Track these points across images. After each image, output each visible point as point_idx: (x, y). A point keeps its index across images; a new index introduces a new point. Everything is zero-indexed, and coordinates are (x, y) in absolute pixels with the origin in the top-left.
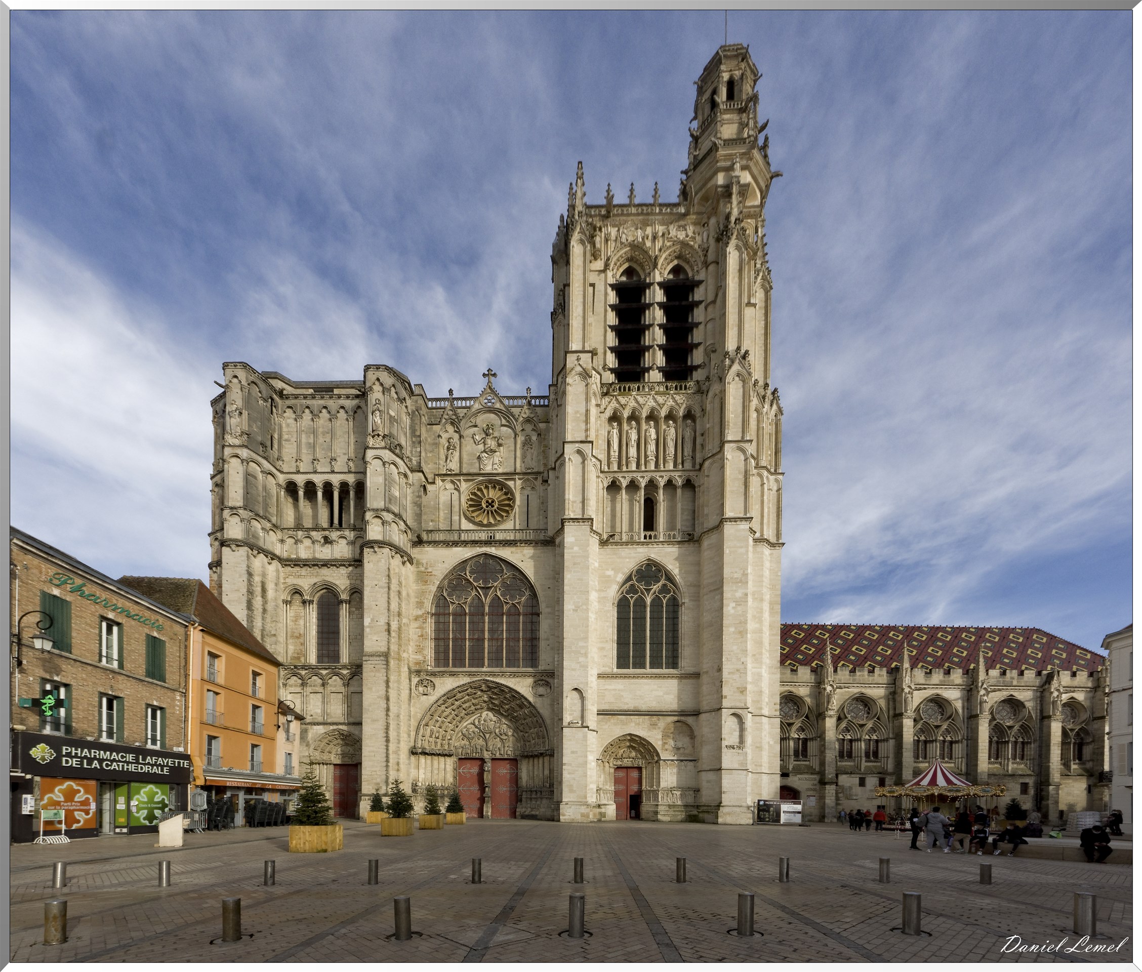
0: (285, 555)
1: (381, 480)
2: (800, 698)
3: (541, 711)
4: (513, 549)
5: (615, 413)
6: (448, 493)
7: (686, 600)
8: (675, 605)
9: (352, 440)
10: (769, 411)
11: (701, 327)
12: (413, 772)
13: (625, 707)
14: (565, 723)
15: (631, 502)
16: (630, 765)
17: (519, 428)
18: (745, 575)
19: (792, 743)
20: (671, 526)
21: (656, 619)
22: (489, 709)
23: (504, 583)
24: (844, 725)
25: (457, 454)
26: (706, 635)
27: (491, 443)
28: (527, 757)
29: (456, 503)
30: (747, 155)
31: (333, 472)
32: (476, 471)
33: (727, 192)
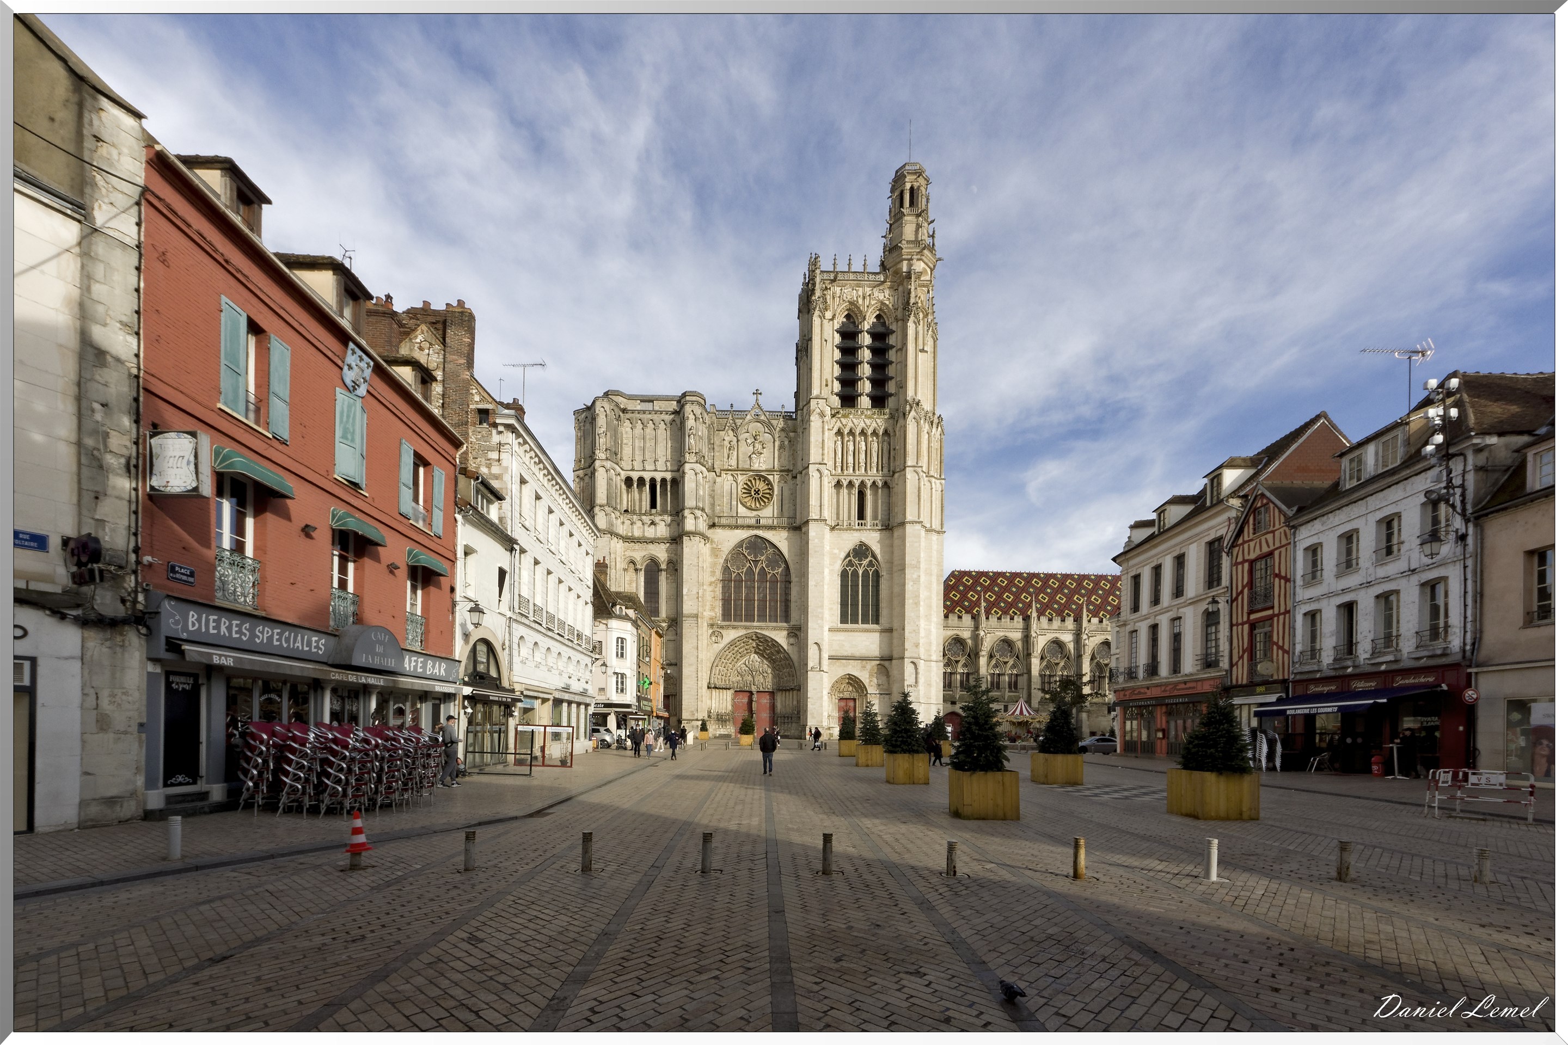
0: (624, 534)
1: (694, 485)
2: (964, 640)
3: (792, 656)
4: (774, 532)
5: (839, 430)
6: (729, 483)
7: (883, 573)
8: (877, 575)
9: (669, 445)
10: (936, 432)
11: (894, 365)
12: (709, 702)
13: (845, 654)
14: (809, 668)
15: (849, 494)
16: (848, 696)
17: (777, 436)
18: (919, 562)
19: (958, 677)
20: (875, 517)
21: (865, 586)
22: (756, 653)
23: (768, 559)
24: (994, 662)
25: (735, 453)
26: (896, 602)
27: (758, 446)
28: (782, 690)
29: (734, 491)
30: (920, 253)
31: (656, 470)
32: (748, 467)
33: (909, 276)
